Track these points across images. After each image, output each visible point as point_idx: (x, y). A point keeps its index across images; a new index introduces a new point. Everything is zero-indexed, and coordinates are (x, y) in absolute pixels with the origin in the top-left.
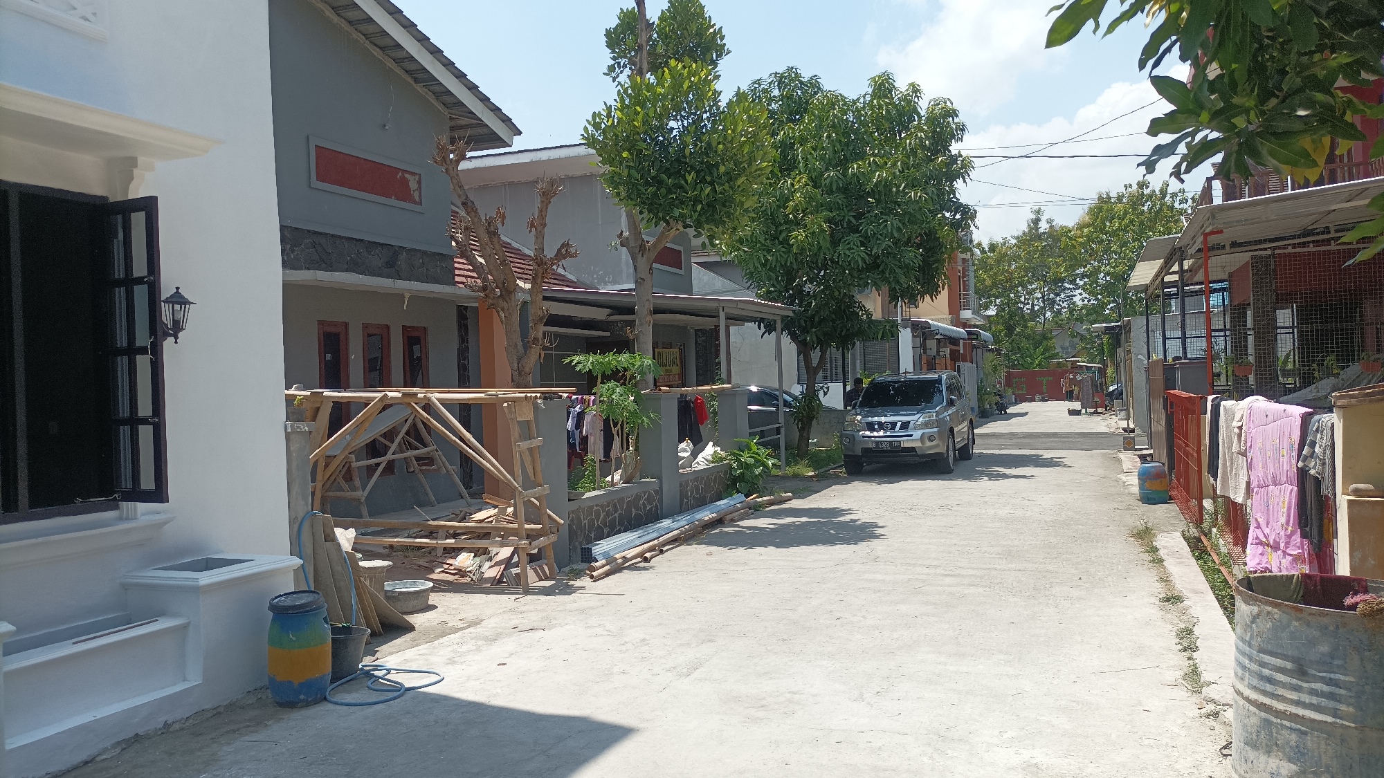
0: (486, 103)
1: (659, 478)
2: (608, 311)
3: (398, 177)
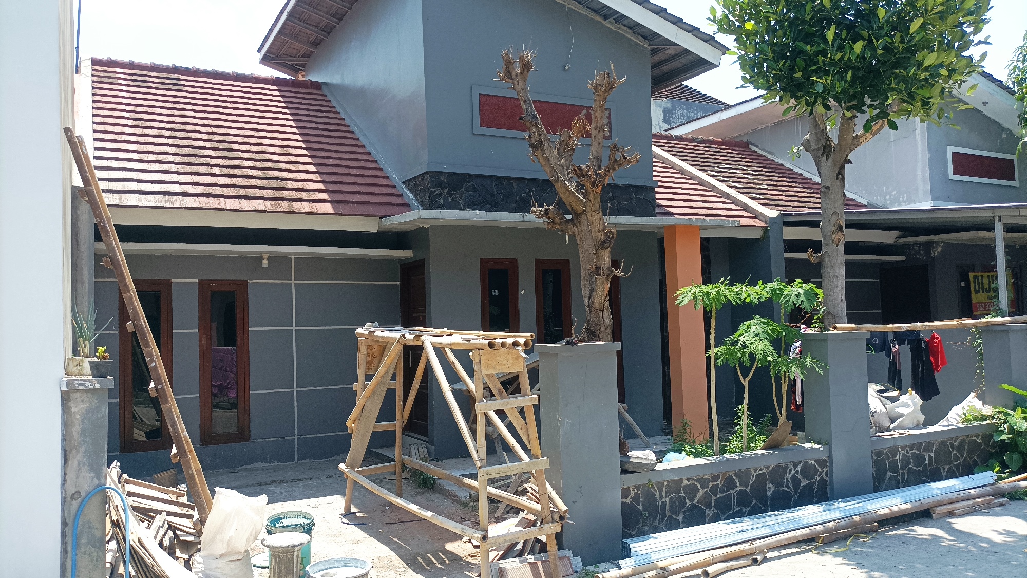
0: (680, 24)
1: (828, 444)
2: (895, 234)
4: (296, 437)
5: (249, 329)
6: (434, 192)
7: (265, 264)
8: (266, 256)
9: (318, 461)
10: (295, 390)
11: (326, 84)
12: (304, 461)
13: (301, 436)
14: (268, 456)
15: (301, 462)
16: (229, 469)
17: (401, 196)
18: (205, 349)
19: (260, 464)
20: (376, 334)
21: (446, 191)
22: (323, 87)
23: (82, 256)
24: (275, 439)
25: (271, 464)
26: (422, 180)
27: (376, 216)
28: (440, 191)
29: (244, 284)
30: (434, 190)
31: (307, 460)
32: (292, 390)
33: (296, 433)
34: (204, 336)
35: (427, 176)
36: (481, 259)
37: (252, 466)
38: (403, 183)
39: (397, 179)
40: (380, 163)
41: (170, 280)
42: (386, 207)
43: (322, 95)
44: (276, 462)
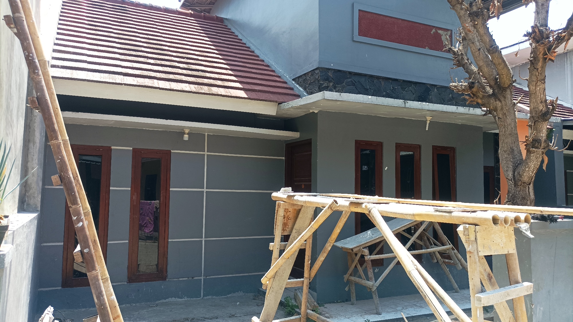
3: (432, 32)
4: (202, 278)
5: (171, 189)
6: (323, 84)
7: (186, 137)
8: (187, 131)
9: (218, 297)
10: (203, 239)
11: (226, 19)
12: (208, 297)
13: (206, 276)
14: (180, 293)
15: (205, 298)
16: (148, 303)
17: (292, 89)
18: (135, 203)
19: (173, 299)
20: (295, 198)
21: (331, 84)
22: (225, 21)
23: (35, 119)
24: (186, 279)
25: (182, 300)
26: (312, 75)
27: (276, 102)
28: (327, 84)
29: (169, 153)
30: (323, 83)
31: (210, 296)
32: (201, 239)
33: (203, 274)
34: (135, 193)
35: (317, 72)
36: (355, 140)
37: (167, 300)
38: (293, 80)
39: (288, 77)
40: (272, 67)
41: (110, 147)
42: (283, 96)
43: (224, 26)
44: (186, 297)
